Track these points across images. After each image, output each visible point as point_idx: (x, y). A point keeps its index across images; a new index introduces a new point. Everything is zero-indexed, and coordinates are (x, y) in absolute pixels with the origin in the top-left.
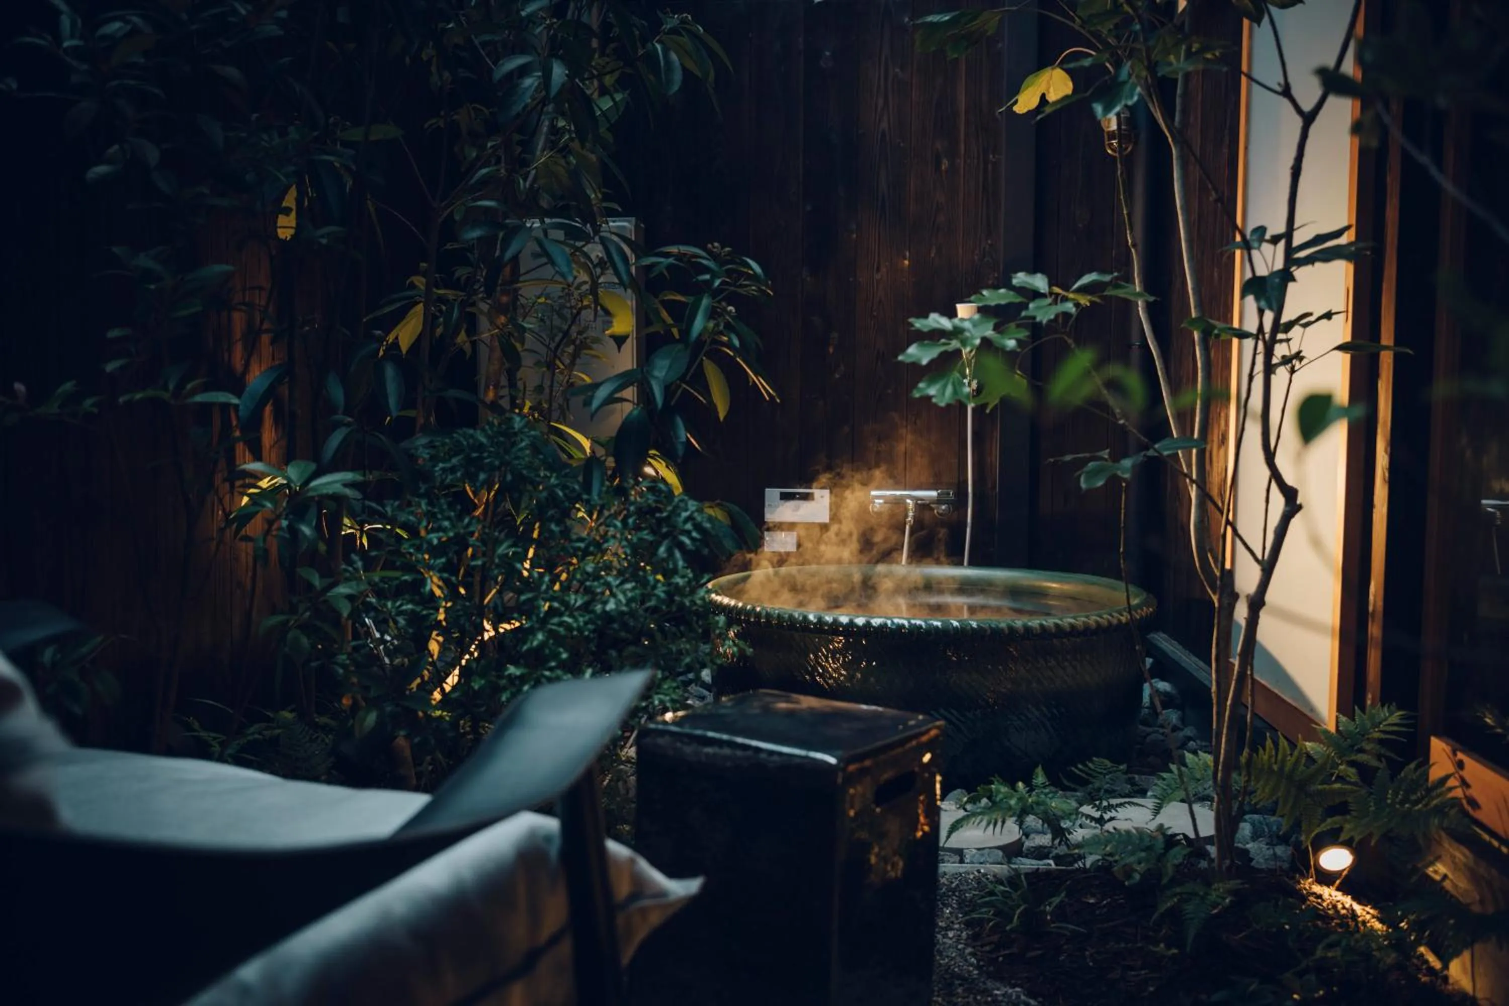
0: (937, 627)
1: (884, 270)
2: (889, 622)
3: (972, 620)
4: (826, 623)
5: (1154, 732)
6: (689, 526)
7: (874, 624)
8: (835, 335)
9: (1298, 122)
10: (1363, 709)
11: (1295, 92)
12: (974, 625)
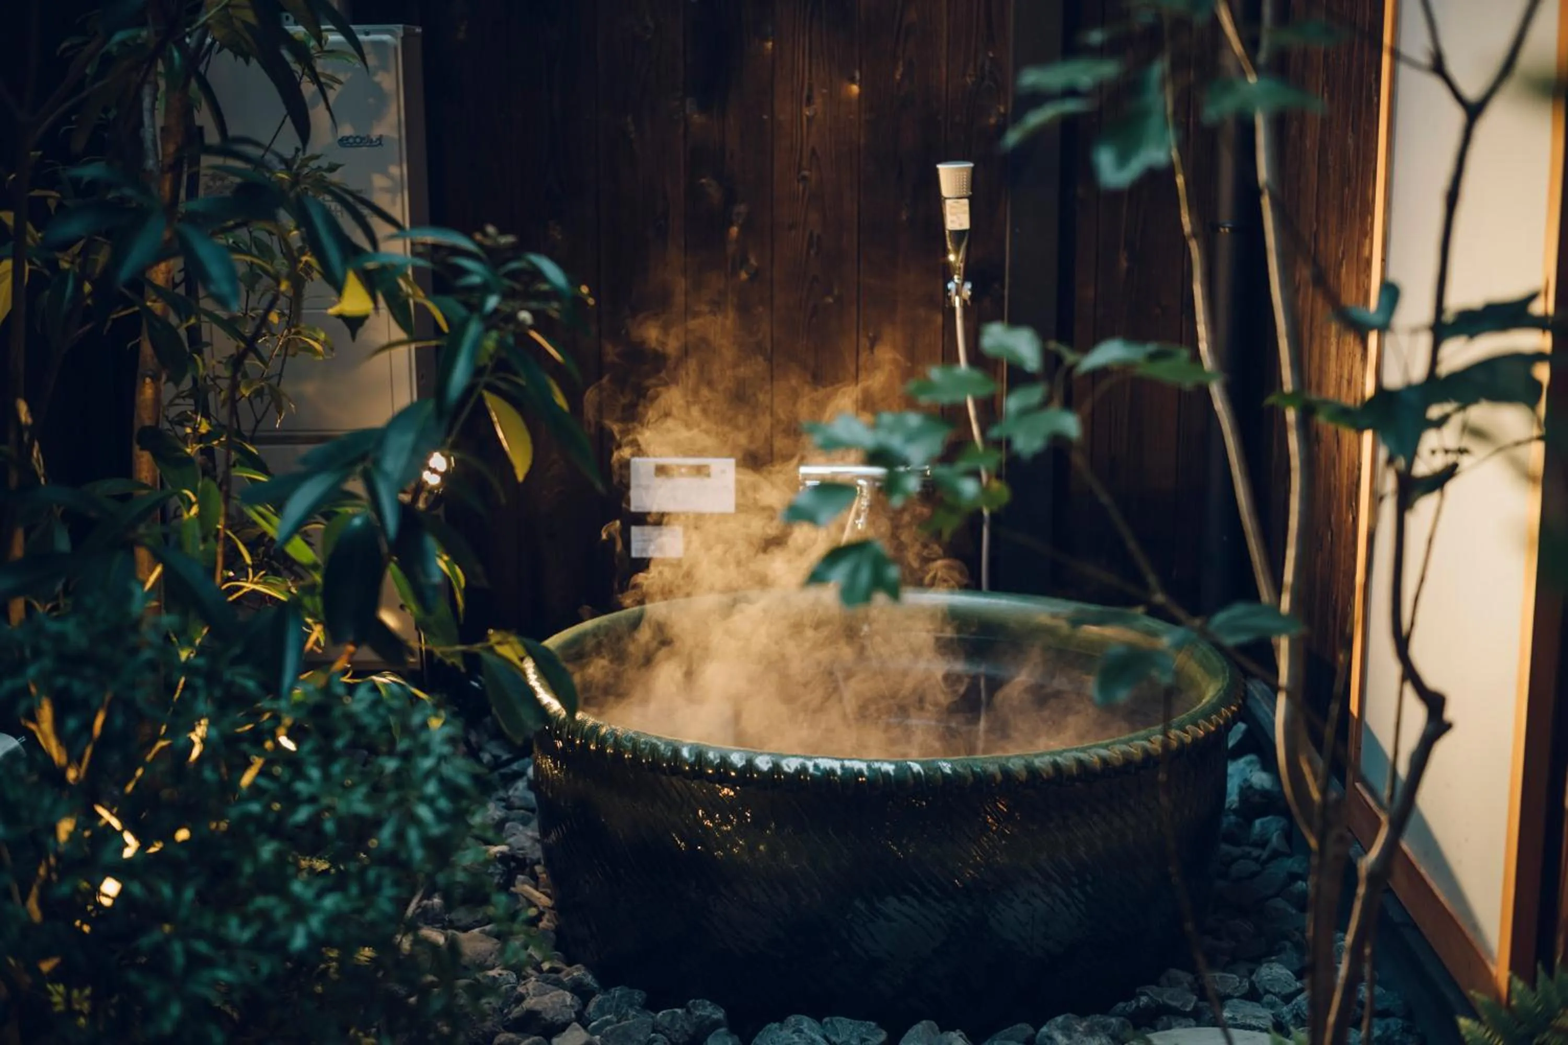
0: (887, 774)
1: (818, 100)
2: (810, 765)
3: (945, 761)
4: (710, 763)
5: (1242, 857)
6: (431, 788)
7: (786, 769)
8: (741, 208)
9: (1457, 116)
10: (1550, 970)
11: (1453, 67)
12: (947, 768)
